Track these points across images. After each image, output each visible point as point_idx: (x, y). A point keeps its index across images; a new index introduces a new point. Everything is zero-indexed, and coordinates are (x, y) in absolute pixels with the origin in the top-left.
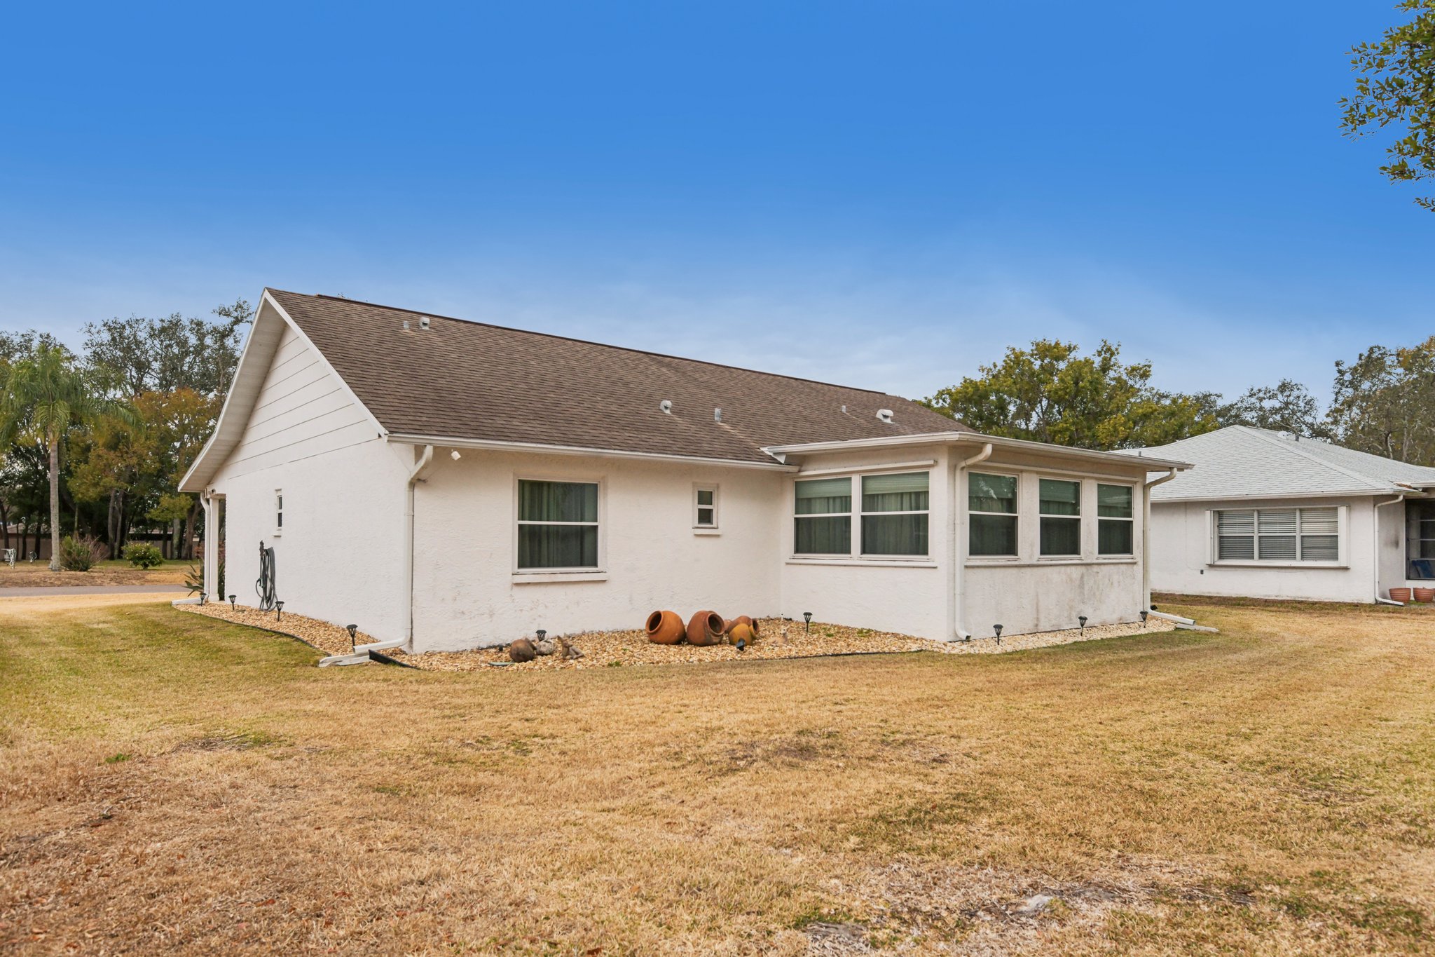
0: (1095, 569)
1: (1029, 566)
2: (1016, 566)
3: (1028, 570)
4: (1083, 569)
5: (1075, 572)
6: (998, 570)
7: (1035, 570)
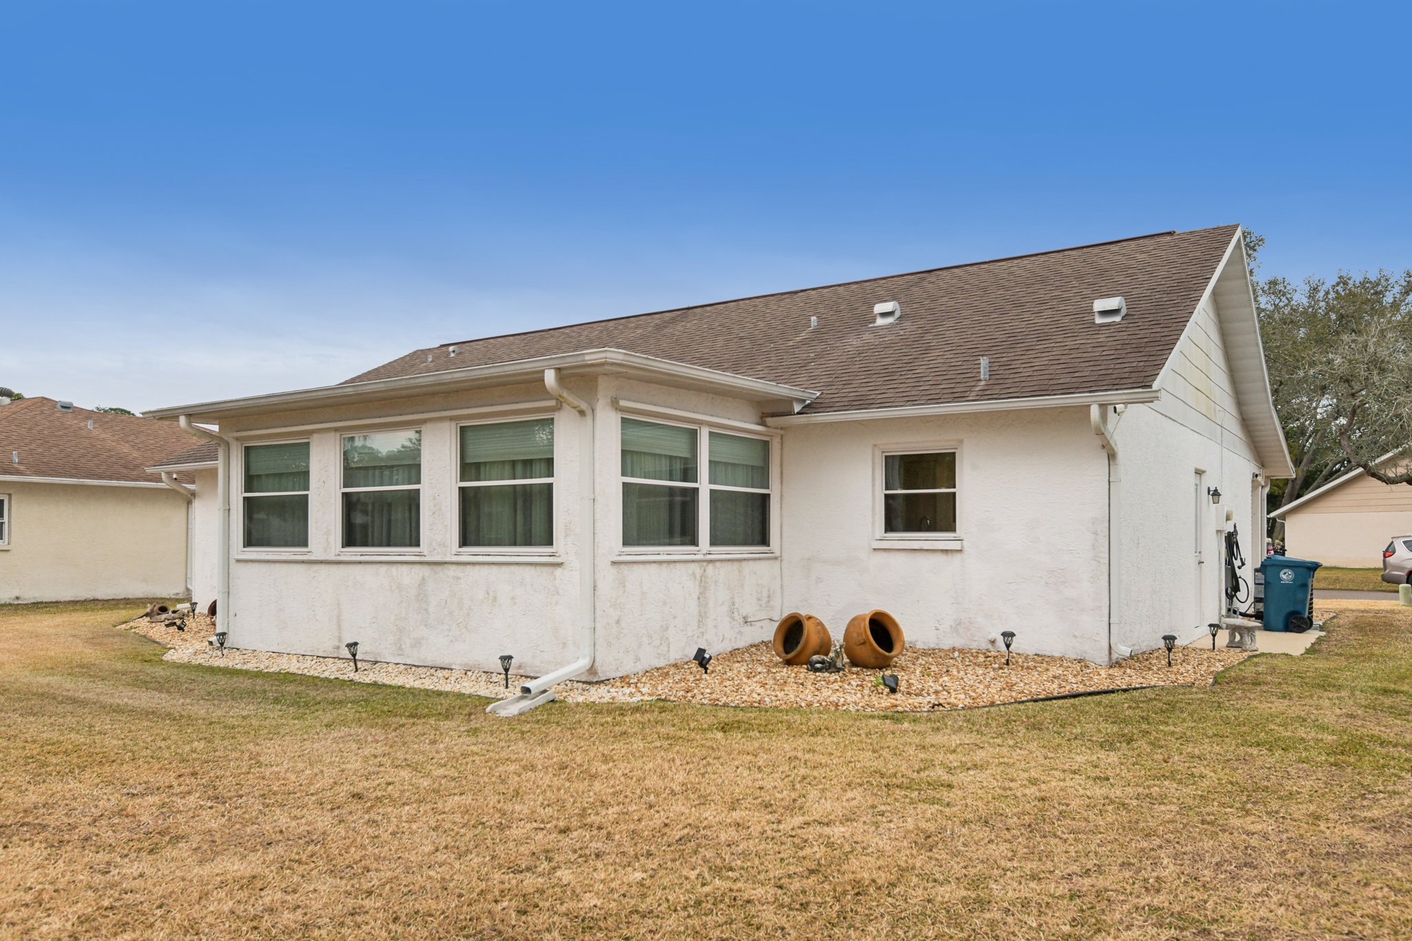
0: (452, 571)
1: (321, 562)
2: (303, 562)
3: (322, 567)
4: (426, 570)
5: (409, 577)
6: (278, 565)
7: (334, 568)
